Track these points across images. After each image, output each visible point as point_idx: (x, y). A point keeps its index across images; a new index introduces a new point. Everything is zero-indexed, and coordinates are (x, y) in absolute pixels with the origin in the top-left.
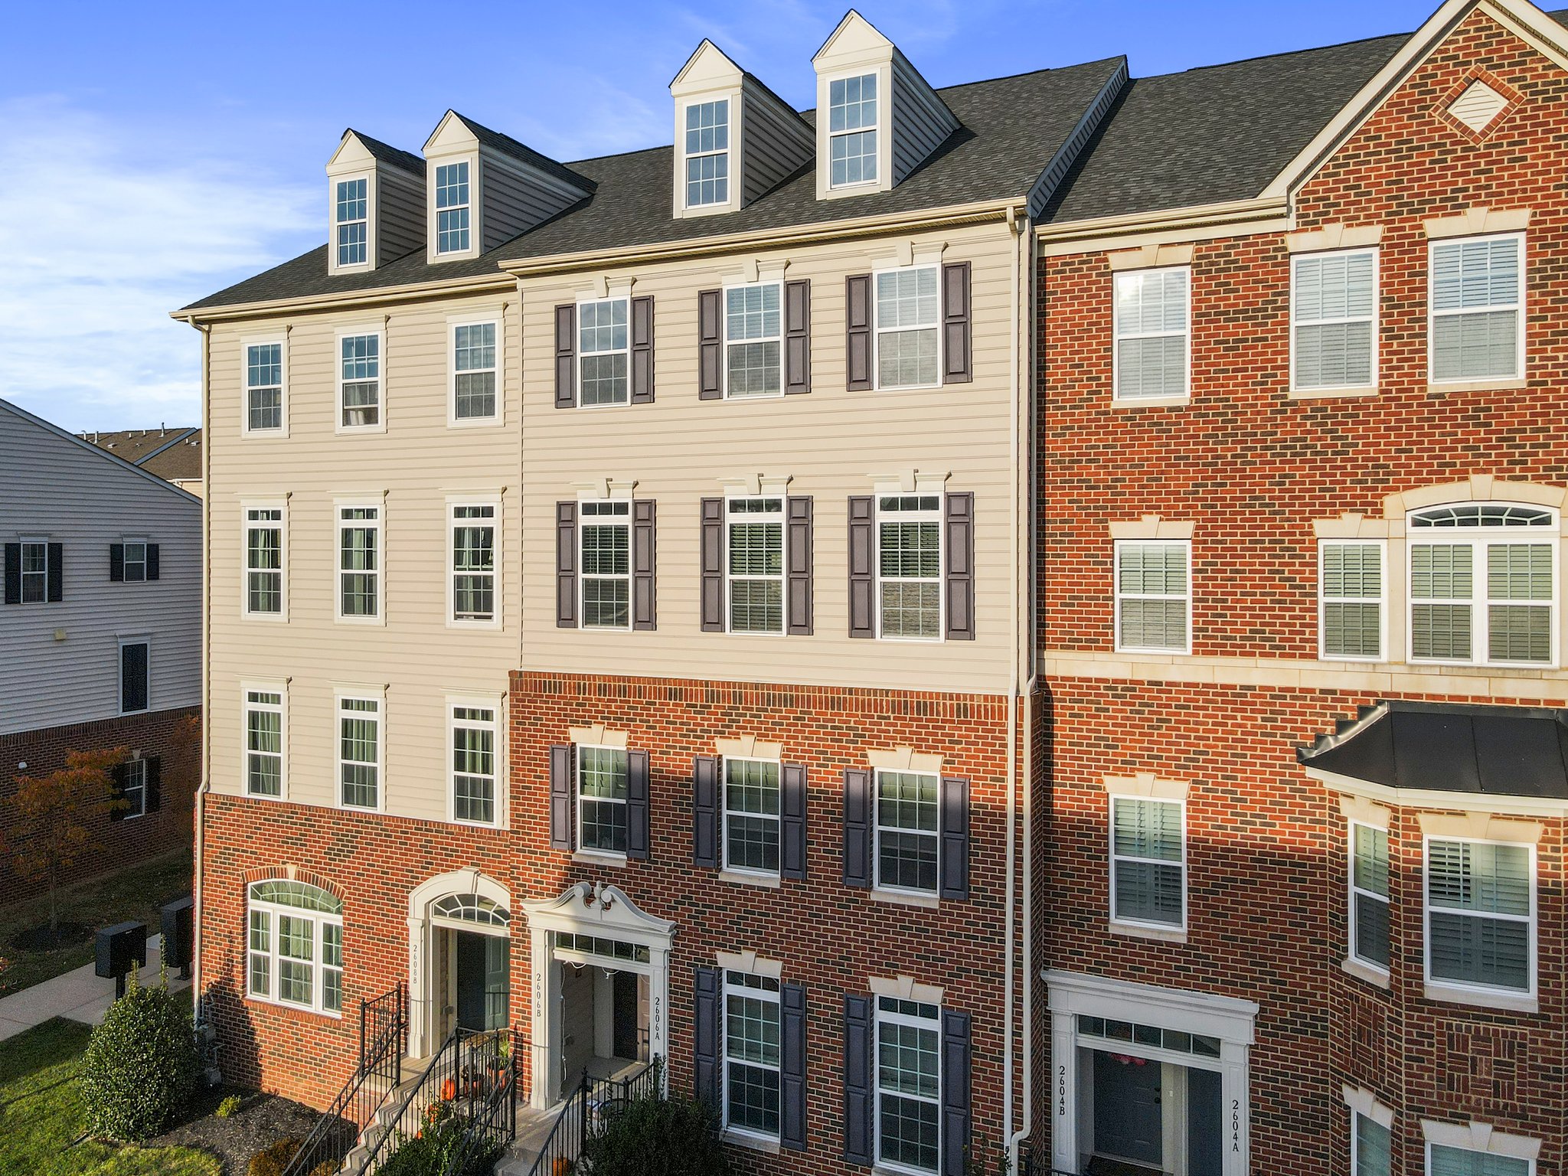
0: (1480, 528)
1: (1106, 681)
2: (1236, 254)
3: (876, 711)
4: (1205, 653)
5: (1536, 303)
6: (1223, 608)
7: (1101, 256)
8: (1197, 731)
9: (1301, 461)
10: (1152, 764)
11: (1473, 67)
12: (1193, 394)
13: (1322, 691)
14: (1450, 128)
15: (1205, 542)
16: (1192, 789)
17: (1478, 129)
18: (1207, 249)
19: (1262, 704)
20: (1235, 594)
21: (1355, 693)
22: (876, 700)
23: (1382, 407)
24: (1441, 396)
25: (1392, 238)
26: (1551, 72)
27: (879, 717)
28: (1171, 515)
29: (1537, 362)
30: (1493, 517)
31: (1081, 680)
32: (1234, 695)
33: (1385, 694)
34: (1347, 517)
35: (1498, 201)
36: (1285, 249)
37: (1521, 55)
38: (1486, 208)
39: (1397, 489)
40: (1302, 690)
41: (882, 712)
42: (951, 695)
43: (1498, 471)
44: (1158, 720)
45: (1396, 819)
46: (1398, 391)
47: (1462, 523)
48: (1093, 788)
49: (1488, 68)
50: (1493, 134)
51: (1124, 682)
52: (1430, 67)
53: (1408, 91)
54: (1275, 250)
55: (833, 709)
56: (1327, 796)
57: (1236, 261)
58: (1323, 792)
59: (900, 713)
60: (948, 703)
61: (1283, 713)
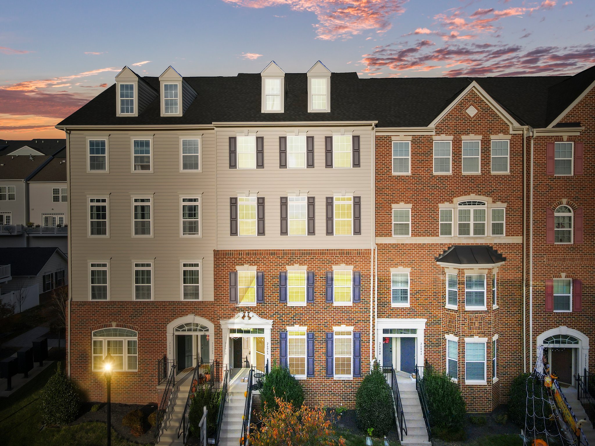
0: (472, 206)
1: (391, 244)
2: (421, 139)
3: (335, 255)
4: (414, 236)
5: (483, 156)
6: (418, 225)
7: (390, 137)
8: (413, 255)
9: (436, 190)
10: (402, 264)
11: (471, 102)
12: (411, 173)
13: (440, 244)
14: (467, 116)
15: (415, 209)
16: (411, 269)
17: (472, 116)
18: (415, 137)
19: (427, 248)
20: (421, 221)
21: (447, 244)
22: (335, 252)
23: (453, 178)
24: (465, 176)
25: (455, 139)
26: (486, 106)
27: (335, 257)
28: (407, 202)
29: (483, 169)
30: (474, 203)
31: (384, 244)
32: (421, 246)
33: (453, 244)
34: (446, 203)
35: (476, 133)
36: (432, 139)
37: (480, 101)
38: (474, 134)
39: (456, 197)
40: (436, 244)
41: (336, 255)
42: (356, 249)
43: (476, 193)
44: (403, 253)
45: (460, 271)
46: (456, 174)
47: (468, 205)
48: (388, 271)
49: (474, 103)
50: (475, 118)
51: (395, 244)
52: (462, 101)
53: (458, 106)
54: (430, 139)
55: (322, 255)
56: (441, 268)
57: (421, 141)
58: (440, 268)
59: (341, 255)
60: (355, 251)
61: (432, 250)
